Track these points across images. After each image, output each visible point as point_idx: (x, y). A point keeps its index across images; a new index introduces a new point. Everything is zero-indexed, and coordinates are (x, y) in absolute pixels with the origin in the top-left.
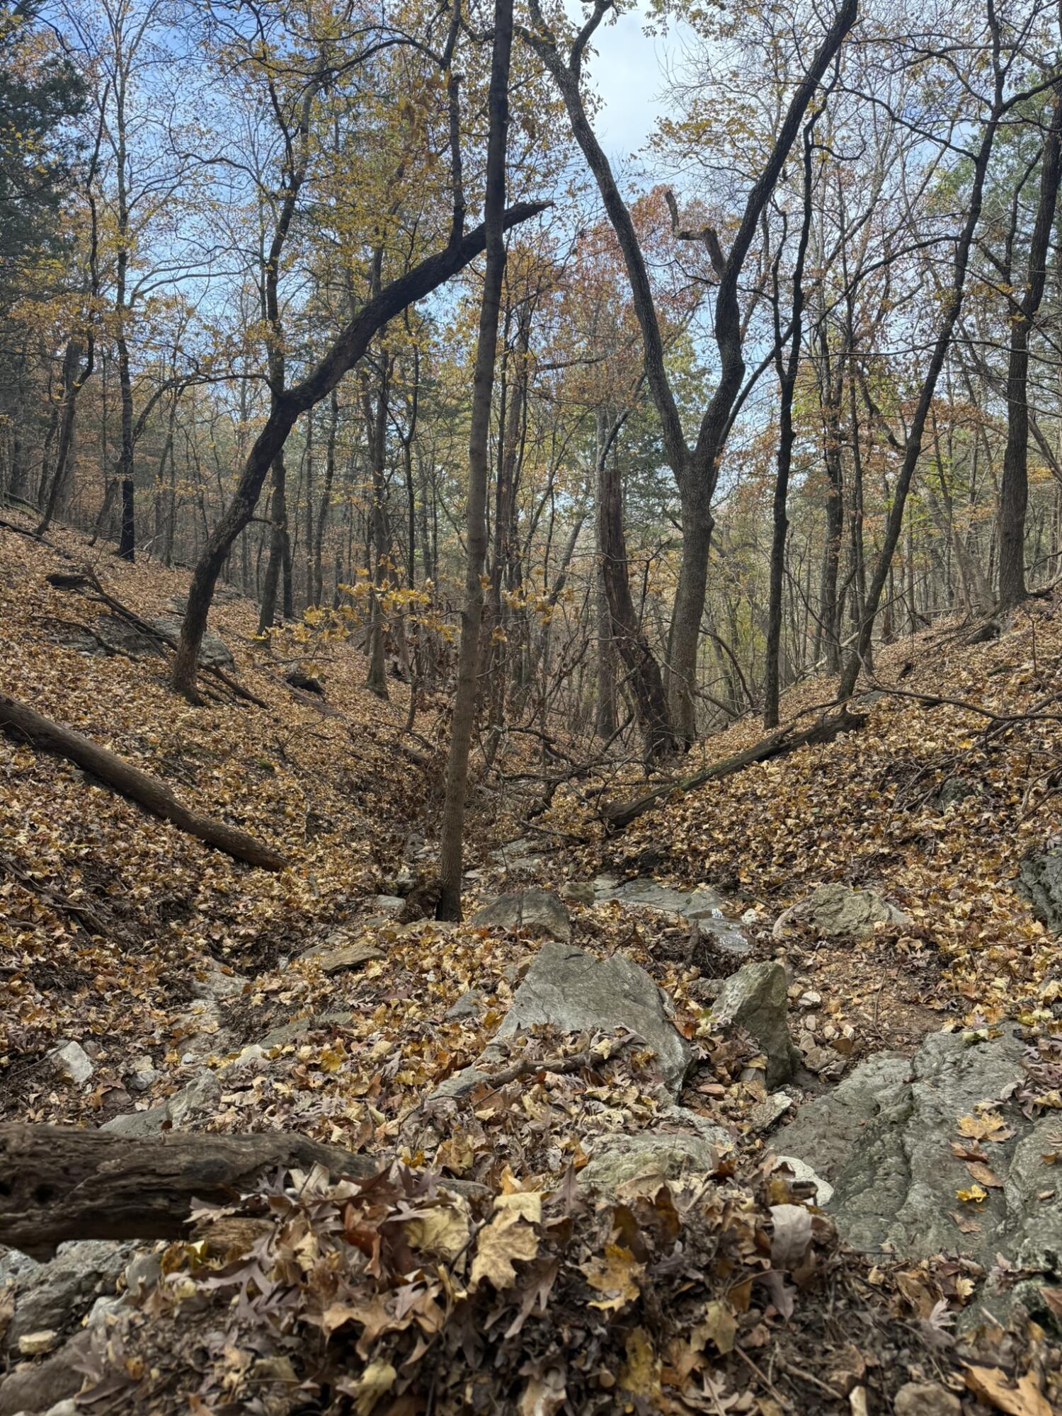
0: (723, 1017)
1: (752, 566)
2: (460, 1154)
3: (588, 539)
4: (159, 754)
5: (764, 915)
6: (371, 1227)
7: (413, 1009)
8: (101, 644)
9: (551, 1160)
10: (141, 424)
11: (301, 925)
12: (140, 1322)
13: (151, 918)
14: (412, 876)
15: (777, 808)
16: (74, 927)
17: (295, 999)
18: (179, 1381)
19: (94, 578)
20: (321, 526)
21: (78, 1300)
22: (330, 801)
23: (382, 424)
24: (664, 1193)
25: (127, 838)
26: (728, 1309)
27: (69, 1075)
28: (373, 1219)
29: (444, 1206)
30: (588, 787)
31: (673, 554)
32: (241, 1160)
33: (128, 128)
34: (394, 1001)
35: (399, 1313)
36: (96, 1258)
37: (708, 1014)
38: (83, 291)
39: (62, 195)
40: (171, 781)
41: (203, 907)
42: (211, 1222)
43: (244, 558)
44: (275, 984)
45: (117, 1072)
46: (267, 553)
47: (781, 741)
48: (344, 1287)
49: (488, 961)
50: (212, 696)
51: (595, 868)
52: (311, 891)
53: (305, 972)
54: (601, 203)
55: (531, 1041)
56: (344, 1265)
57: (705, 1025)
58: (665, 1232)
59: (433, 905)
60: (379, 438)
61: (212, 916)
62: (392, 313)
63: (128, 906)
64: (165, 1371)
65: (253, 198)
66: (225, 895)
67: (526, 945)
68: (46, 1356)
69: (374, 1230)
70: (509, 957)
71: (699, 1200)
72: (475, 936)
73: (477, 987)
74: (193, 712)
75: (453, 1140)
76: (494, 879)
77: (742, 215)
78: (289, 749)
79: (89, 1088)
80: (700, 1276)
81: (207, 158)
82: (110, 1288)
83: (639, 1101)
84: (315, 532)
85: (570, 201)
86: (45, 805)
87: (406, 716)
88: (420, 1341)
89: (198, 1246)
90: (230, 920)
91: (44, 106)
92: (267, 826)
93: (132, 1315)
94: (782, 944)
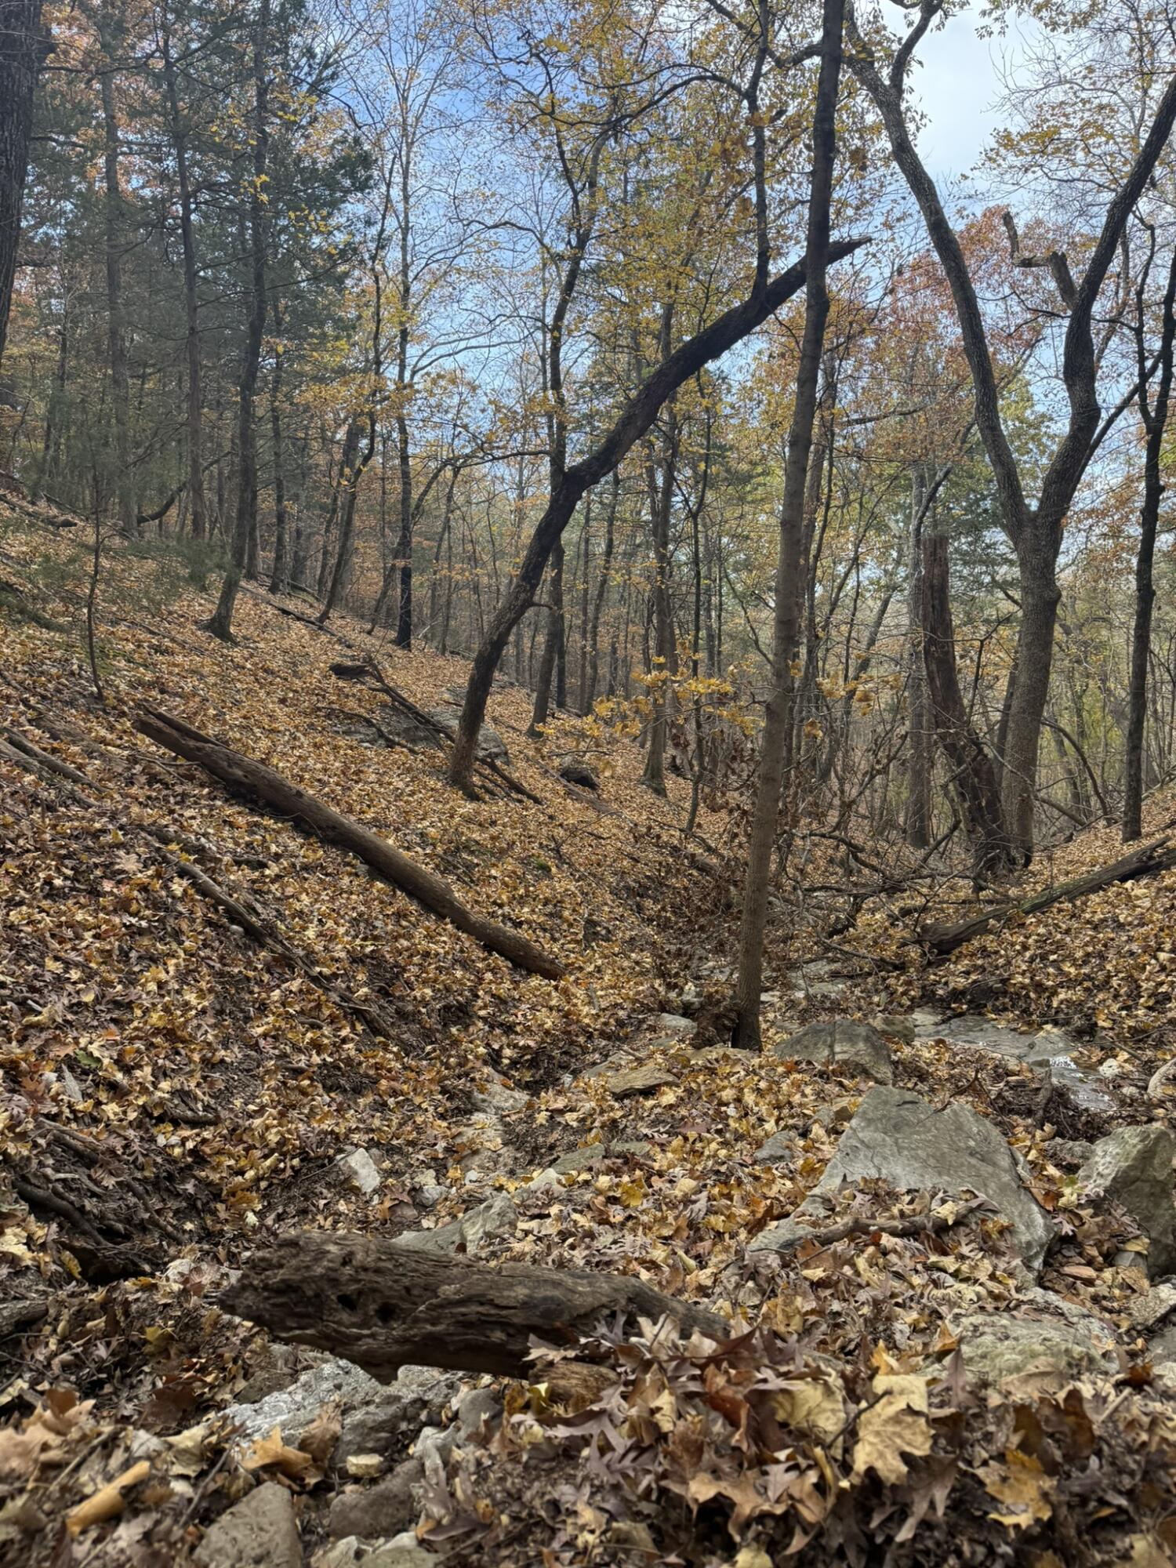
0: (1094, 1187)
1: (1103, 645)
2: (788, 1317)
3: (900, 614)
4: (439, 850)
5: (1128, 1067)
6: (739, 1393)
7: (714, 1146)
8: (381, 735)
9: (898, 1336)
10: (418, 507)
11: (581, 1039)
12: (487, 1462)
13: (432, 1022)
14: (698, 995)
15: (1146, 938)
16: (359, 1028)
17: (582, 1120)
18: (531, 1533)
19: (375, 668)
20: (598, 608)
21: (404, 1426)
22: (608, 909)
23: (668, 493)
24: (1074, 1396)
25: (409, 937)
26: (1160, 1547)
27: (356, 1183)
28: (738, 1384)
29: (815, 1379)
30: (901, 904)
31: (1004, 632)
32: (578, 1300)
33: (412, 200)
34: (692, 1134)
35: (772, 1494)
36: (421, 1385)
37: (1073, 1182)
38: (365, 371)
39: (346, 275)
40: (451, 878)
41: (482, 1013)
42: (551, 1364)
43: (517, 644)
44: (560, 1104)
45: (403, 1184)
46: (541, 639)
47: (1151, 858)
48: (708, 1456)
49: (797, 1099)
50: (488, 791)
51: (912, 999)
52: (590, 1003)
53: (591, 1092)
54: (924, 232)
55: (859, 1196)
56: (706, 1432)
57: (1069, 1195)
58: (1075, 1442)
59: (728, 1029)
60: (662, 514)
61: (492, 1023)
62: (684, 376)
63: (410, 1008)
64: (515, 1518)
65: (537, 261)
66: (504, 1002)
67: (841, 1084)
68: (373, 1481)
69: (740, 1397)
70: (821, 1096)
71: (1116, 1410)
72: (781, 1069)
73: (786, 1127)
74: (469, 807)
75: (780, 1300)
76: (792, 1004)
77: (1099, 233)
78: (564, 849)
79: (376, 1200)
80: (1123, 1502)
81: (490, 223)
82: (435, 1418)
83: (992, 1277)
84: (591, 615)
85: (887, 234)
86: (332, 899)
87: (686, 816)
88: (798, 1531)
89: (542, 1387)
90: (509, 1029)
91: (332, 184)
92: (545, 930)
93: (478, 1453)
94: (1161, 1104)
